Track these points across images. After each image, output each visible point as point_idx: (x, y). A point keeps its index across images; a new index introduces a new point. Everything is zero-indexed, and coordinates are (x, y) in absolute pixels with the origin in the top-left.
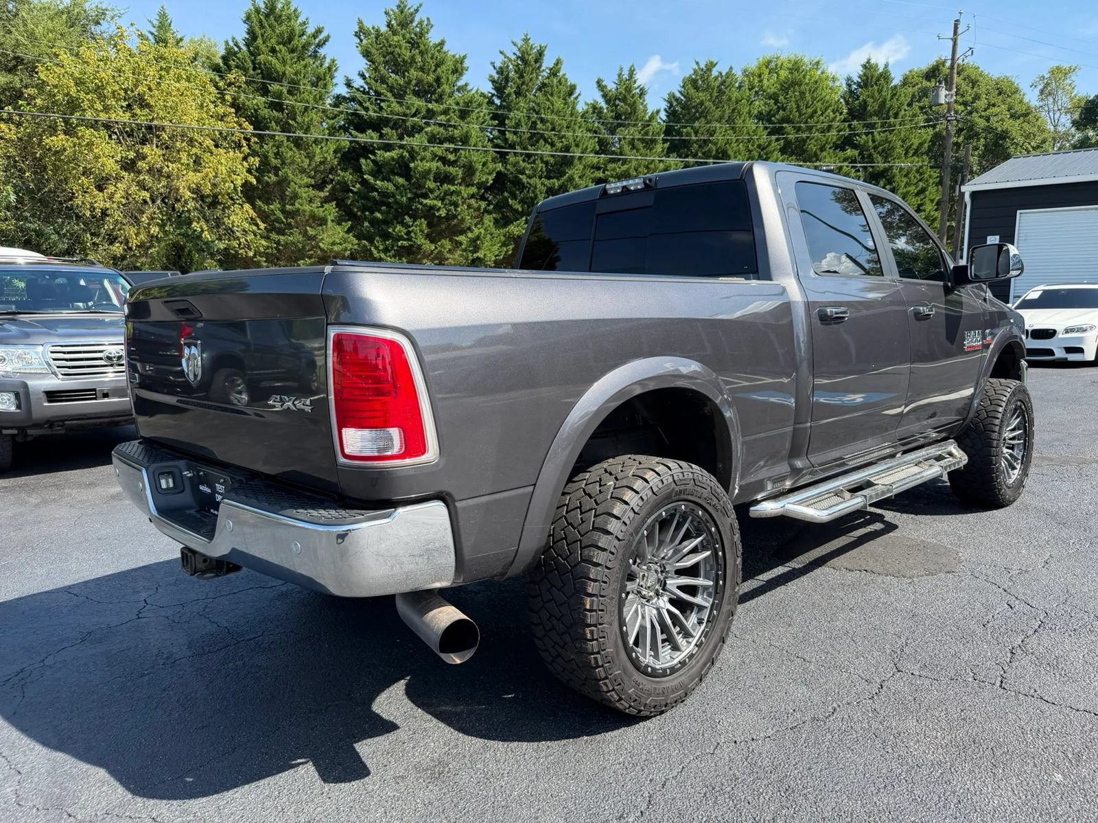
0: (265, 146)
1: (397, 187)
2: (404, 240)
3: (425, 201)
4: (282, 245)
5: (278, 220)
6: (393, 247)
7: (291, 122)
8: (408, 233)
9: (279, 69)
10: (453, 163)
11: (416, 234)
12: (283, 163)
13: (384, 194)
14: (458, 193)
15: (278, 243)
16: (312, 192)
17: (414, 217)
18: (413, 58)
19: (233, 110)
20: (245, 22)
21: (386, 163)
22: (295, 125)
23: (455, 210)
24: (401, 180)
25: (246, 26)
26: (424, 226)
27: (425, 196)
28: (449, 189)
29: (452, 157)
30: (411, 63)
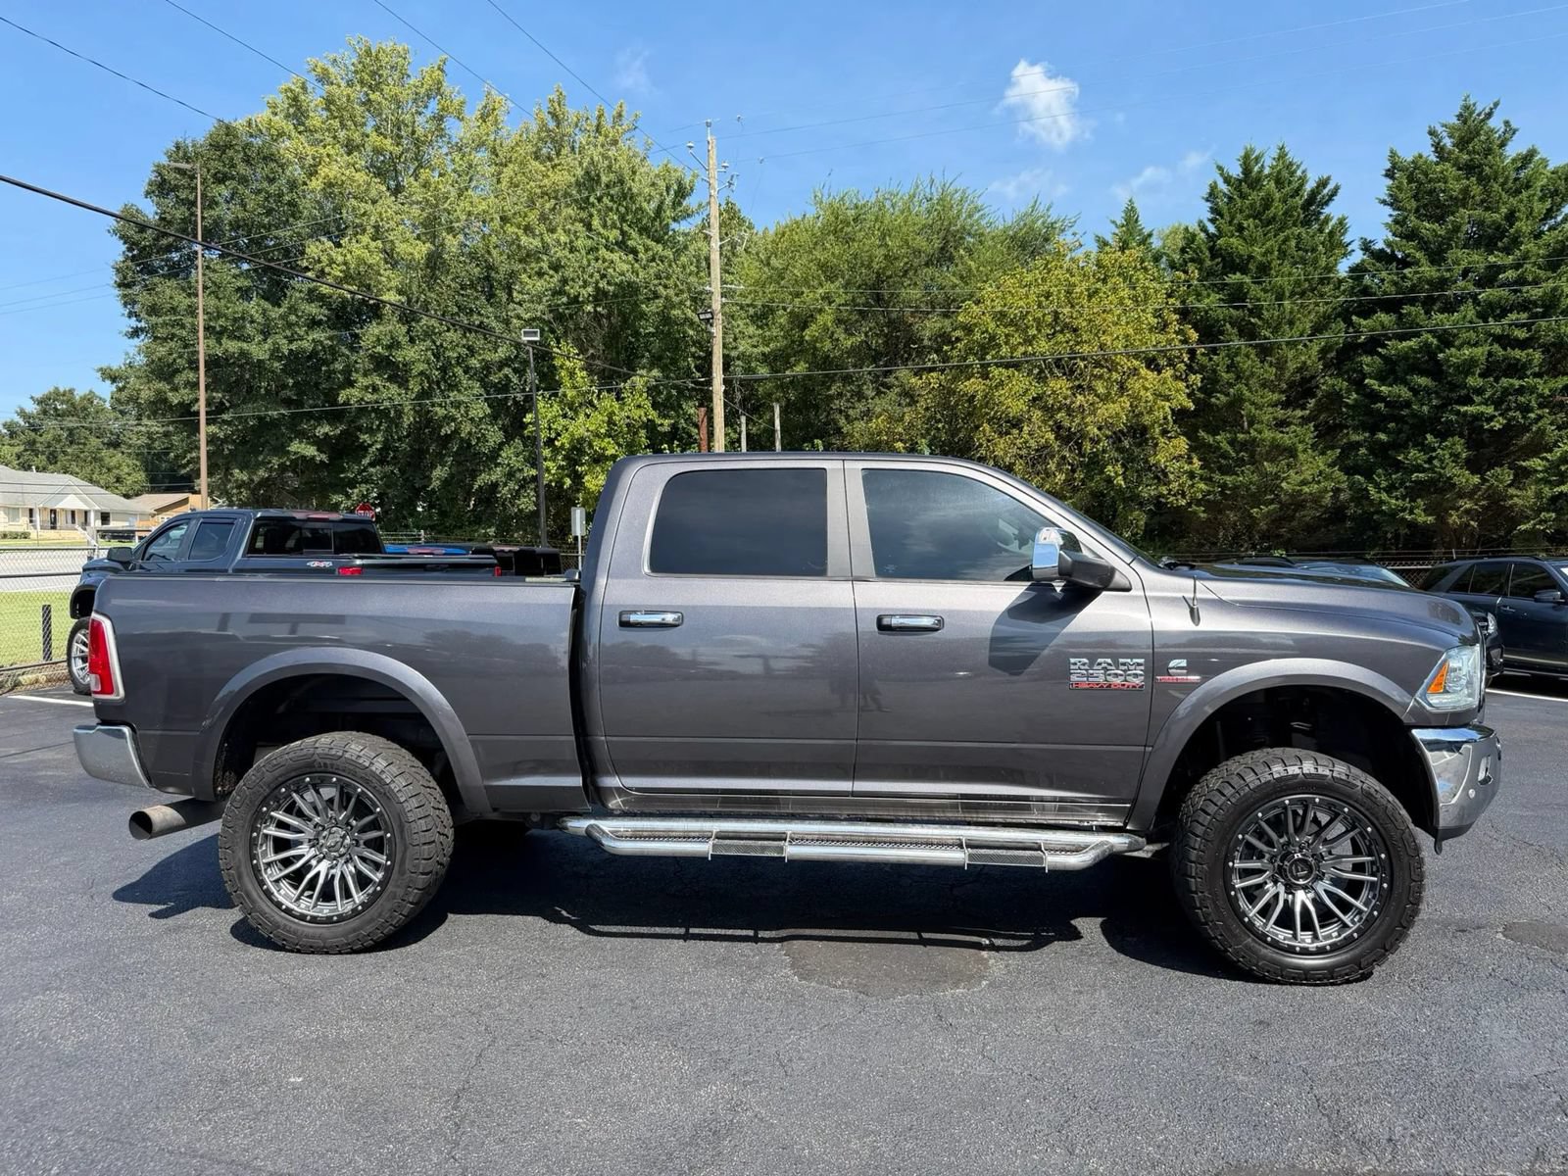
0: (1215, 357)
1: (1415, 391)
2: (1424, 471)
3: (1463, 409)
4: (1229, 489)
5: (1225, 456)
6: (1402, 484)
7: (1252, 320)
8: (1430, 461)
9: (1242, 252)
10: (1522, 345)
11: (1442, 461)
12: (1238, 378)
13: (1394, 404)
14: (1532, 390)
15: (1224, 486)
16: (1280, 413)
17: (1442, 436)
18: (1465, 191)
19: (1177, 316)
20: (1207, 200)
21: (1404, 357)
22: (1260, 323)
23: (1524, 417)
24: (1423, 381)
25: (1209, 204)
26: (1459, 448)
27: (1467, 400)
28: (1512, 385)
29: (1521, 334)
30: (1464, 199)
